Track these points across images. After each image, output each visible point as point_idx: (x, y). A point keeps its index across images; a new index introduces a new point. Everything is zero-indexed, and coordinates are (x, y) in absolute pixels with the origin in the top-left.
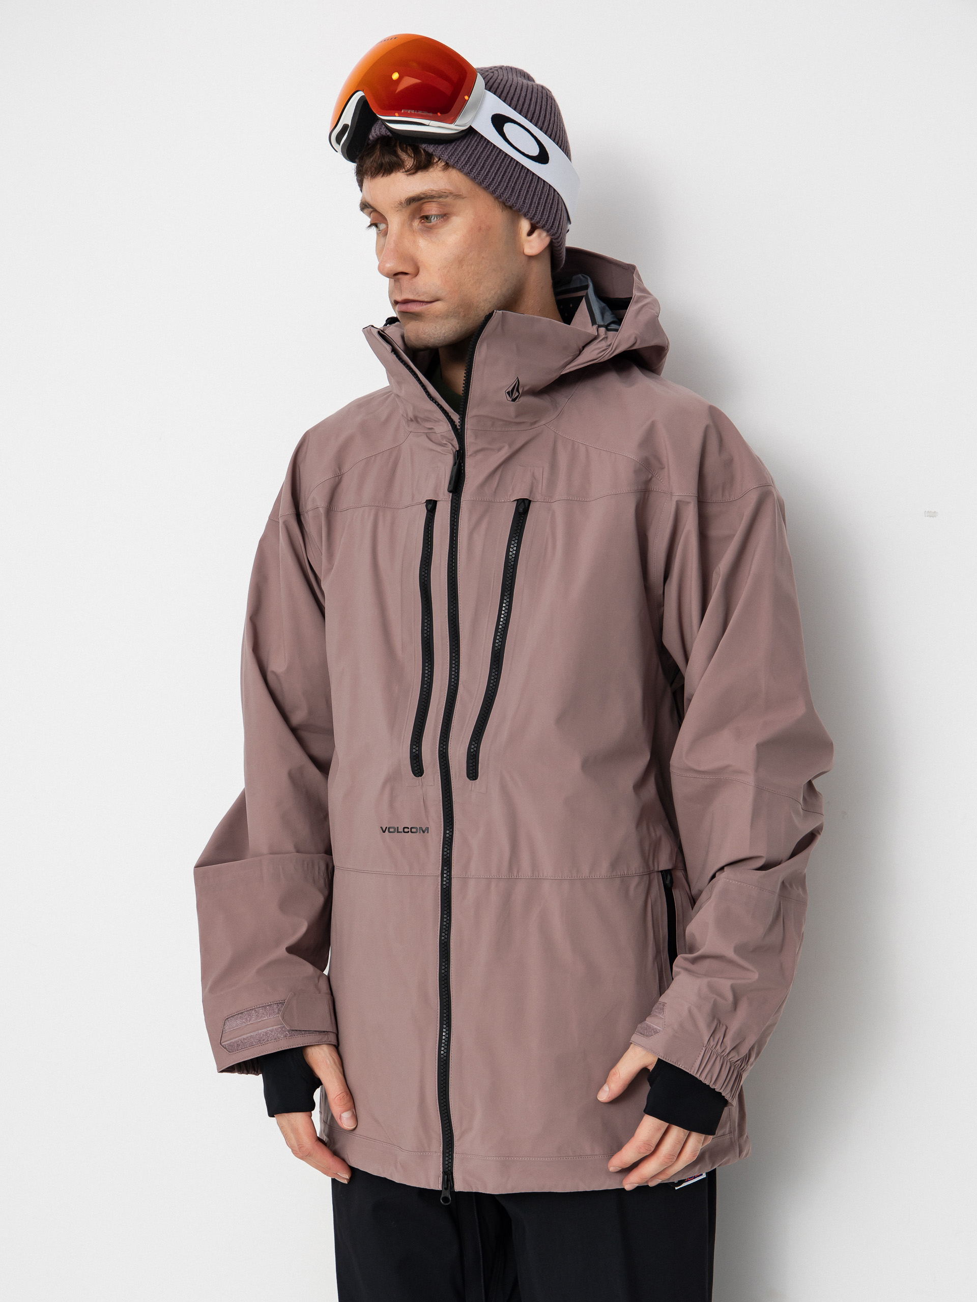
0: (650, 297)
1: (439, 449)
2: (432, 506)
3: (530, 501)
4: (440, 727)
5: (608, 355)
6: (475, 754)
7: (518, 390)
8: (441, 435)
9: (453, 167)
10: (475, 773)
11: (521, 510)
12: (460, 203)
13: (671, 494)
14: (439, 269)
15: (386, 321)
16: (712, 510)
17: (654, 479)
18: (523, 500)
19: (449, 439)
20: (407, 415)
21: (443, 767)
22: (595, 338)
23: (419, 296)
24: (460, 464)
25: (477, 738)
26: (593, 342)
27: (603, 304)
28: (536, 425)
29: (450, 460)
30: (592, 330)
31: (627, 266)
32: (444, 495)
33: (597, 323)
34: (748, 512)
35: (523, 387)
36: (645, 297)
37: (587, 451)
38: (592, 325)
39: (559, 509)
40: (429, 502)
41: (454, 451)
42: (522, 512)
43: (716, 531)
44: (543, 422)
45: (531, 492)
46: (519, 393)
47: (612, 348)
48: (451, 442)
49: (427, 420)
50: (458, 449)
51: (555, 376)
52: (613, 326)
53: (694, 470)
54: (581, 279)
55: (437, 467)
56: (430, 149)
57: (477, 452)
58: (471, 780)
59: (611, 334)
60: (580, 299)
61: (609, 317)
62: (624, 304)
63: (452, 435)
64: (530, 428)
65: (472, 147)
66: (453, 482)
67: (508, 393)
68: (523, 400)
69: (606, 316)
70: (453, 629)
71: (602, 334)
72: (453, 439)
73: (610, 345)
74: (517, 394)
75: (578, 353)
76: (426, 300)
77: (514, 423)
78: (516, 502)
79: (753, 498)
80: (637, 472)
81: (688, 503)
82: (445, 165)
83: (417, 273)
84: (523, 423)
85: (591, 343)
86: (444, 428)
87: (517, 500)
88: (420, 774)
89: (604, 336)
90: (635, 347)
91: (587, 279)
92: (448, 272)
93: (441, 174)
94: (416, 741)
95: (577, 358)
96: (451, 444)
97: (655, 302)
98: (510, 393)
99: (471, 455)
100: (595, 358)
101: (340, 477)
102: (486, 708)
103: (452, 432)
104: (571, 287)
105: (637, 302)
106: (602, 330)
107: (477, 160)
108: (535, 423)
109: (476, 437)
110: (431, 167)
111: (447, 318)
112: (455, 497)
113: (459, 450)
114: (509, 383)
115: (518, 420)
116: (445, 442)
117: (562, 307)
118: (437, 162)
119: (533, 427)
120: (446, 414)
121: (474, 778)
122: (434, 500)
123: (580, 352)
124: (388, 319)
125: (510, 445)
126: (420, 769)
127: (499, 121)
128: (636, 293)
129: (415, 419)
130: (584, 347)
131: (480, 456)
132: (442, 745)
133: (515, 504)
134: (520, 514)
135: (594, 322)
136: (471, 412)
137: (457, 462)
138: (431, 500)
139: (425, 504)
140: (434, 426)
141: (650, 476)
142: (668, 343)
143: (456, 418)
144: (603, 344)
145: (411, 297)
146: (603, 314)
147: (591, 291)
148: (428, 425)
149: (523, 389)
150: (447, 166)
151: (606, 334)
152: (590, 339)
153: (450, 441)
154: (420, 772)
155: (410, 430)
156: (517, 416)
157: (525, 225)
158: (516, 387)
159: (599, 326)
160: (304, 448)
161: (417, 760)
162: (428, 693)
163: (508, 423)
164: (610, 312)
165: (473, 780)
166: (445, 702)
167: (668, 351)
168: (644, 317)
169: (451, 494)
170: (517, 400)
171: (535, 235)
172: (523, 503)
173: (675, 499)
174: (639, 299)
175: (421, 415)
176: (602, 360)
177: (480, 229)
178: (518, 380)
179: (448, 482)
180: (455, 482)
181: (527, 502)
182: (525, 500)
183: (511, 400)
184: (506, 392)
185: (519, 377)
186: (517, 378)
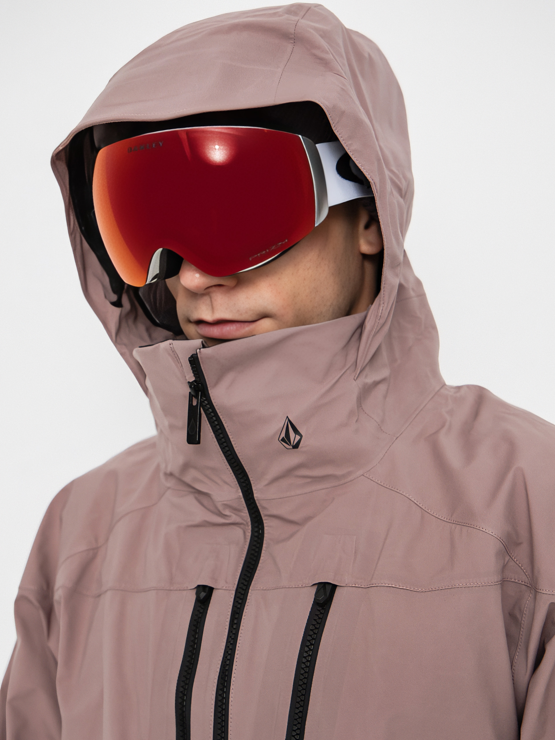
2: (204, 594)
3: (334, 587)
7: (296, 433)
11: (321, 598)
18: (325, 584)
23: (241, 315)
35: (302, 425)
40: (201, 587)
42: (322, 602)
45: (338, 571)
46: (299, 435)
67: (283, 440)
68: (309, 442)
74: (298, 438)
76: (249, 319)
78: (316, 587)
87: (318, 584)
98: (286, 439)
122: (209, 588)
133: (314, 589)
134: (320, 604)
138: (206, 586)
139: (196, 587)
145: (228, 316)
149: (304, 429)
158: (292, 428)
172: (324, 589)
181: (329, 588)
182: (327, 586)
183: (291, 447)
184: (280, 439)
185: (288, 417)
186: (287, 417)
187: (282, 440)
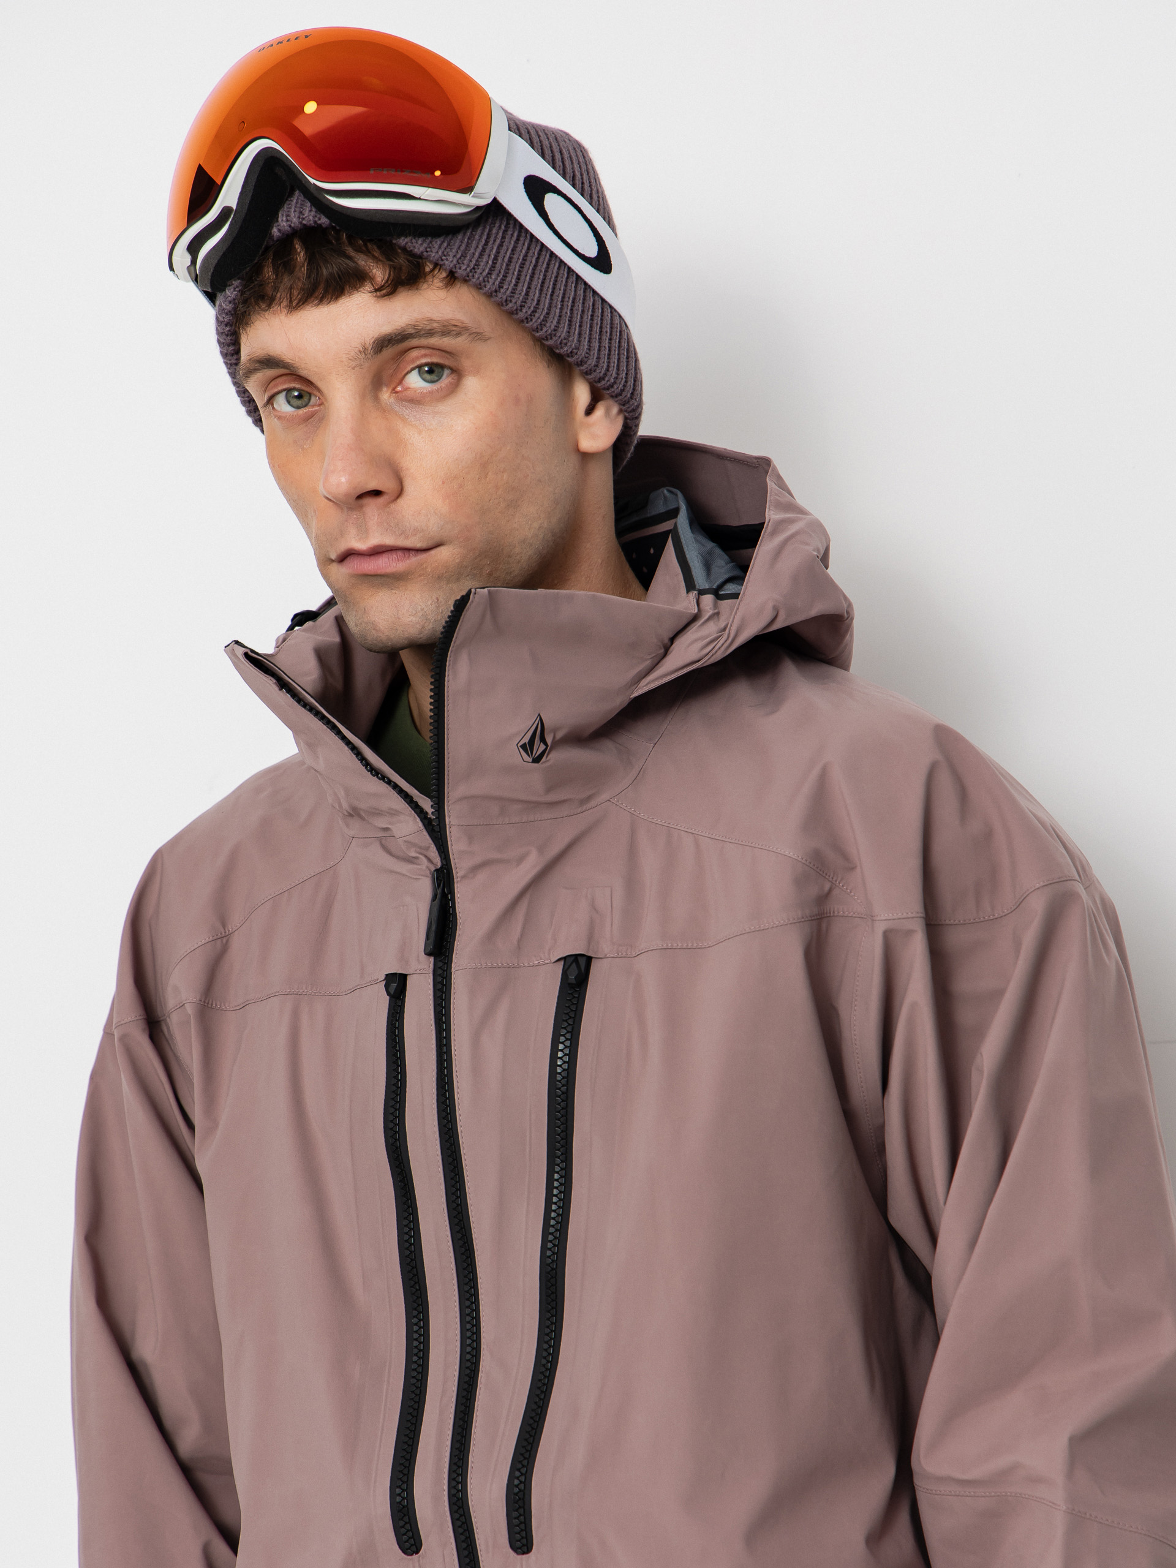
0: (801, 519)
1: (404, 868)
2: (397, 985)
3: (589, 959)
4: (449, 1443)
5: (723, 649)
6: (521, 1497)
7: (543, 740)
8: (405, 841)
9: (466, 281)
10: (526, 1538)
11: (572, 977)
12: (481, 348)
13: (871, 918)
14: (443, 483)
15: (292, 620)
16: (956, 939)
17: (836, 892)
18: (576, 958)
19: (420, 848)
20: (340, 805)
21: (461, 1530)
22: (695, 618)
23: (407, 537)
24: (444, 896)
25: (525, 1463)
26: (693, 625)
27: (710, 545)
28: (593, 803)
29: (425, 888)
30: (687, 603)
31: (755, 461)
32: (418, 961)
33: (697, 587)
34: (1030, 939)
35: (555, 731)
36: (791, 521)
37: (697, 845)
38: (688, 592)
39: (648, 968)
40: (390, 978)
41: (433, 869)
42: (574, 982)
43: (967, 982)
44: (604, 796)
45: (590, 938)
46: (546, 744)
47: (729, 634)
48: (425, 853)
49: (377, 813)
50: (439, 865)
51: (619, 702)
52: (730, 588)
53: (914, 863)
54: (665, 497)
55: (403, 906)
56: (418, 246)
57: (475, 869)
58: (518, 1553)
59: (725, 604)
60: (664, 536)
61: (722, 567)
62: (750, 536)
63: (426, 839)
64: (579, 810)
65: (495, 241)
66: (432, 935)
67: (524, 747)
68: (555, 757)
69: (715, 570)
70: (459, 1235)
71: (708, 608)
72: (429, 847)
73: (724, 629)
74: (543, 747)
75: (662, 651)
76: (419, 545)
77: (546, 803)
78: (562, 963)
79: (1038, 906)
80: (800, 882)
81: (910, 933)
82: (447, 276)
83: (400, 493)
84: (564, 801)
85: (688, 629)
86: (408, 827)
87: (564, 958)
88: (414, 1548)
89: (711, 612)
90: (776, 626)
91: (677, 495)
92: (461, 486)
93: (442, 294)
94: (400, 1479)
95: (661, 663)
96: (426, 856)
97: (818, 528)
98: (528, 747)
99: (463, 877)
100: (695, 657)
101: (224, 940)
102: (538, 1395)
103: (425, 833)
104: (649, 515)
105: (774, 533)
106: (708, 599)
107: (508, 265)
108: (589, 798)
109: (471, 839)
110: (422, 280)
111: (458, 579)
112: (440, 964)
113: (441, 867)
114: (521, 726)
115: (552, 797)
116: (414, 854)
117: (634, 556)
118: (432, 271)
119: (589, 806)
120: (408, 800)
121: (525, 1549)
122: (400, 974)
123: (667, 650)
124: (296, 616)
125: (541, 850)
126: (413, 1537)
127: (536, 189)
128: (772, 515)
129: (354, 813)
130: (672, 640)
131: (482, 876)
132: (454, 1483)
133: (560, 966)
134: (571, 986)
135: (690, 585)
136: (454, 791)
137: (439, 891)
138: (396, 974)
139: (385, 982)
140: (390, 823)
141: (827, 886)
142: (850, 605)
143: (426, 804)
144: (711, 629)
145: (389, 540)
146: (708, 566)
147: (682, 521)
148: (381, 823)
149: (554, 737)
150: (452, 278)
151: (715, 606)
152: (684, 621)
153: (423, 851)
154: (415, 1544)
155: (351, 833)
156: (549, 790)
157: (582, 393)
158: (539, 732)
159: (702, 592)
160: (155, 887)
161: (406, 1519)
162: (421, 1373)
163: (533, 805)
164: (726, 557)
165: (524, 1553)
166: (455, 1389)
167: (852, 619)
168: (790, 563)
169: (432, 959)
170: (544, 759)
171: (599, 412)
172: (574, 964)
173: (880, 928)
174: (781, 524)
175: (362, 805)
176: (712, 661)
177: (517, 401)
178: (541, 719)
179: (425, 936)
180: (436, 933)
181: (582, 962)
182: (579, 958)
183: (531, 760)
184: (519, 745)
185: (541, 714)
186: (539, 715)
187: (521, 746)
